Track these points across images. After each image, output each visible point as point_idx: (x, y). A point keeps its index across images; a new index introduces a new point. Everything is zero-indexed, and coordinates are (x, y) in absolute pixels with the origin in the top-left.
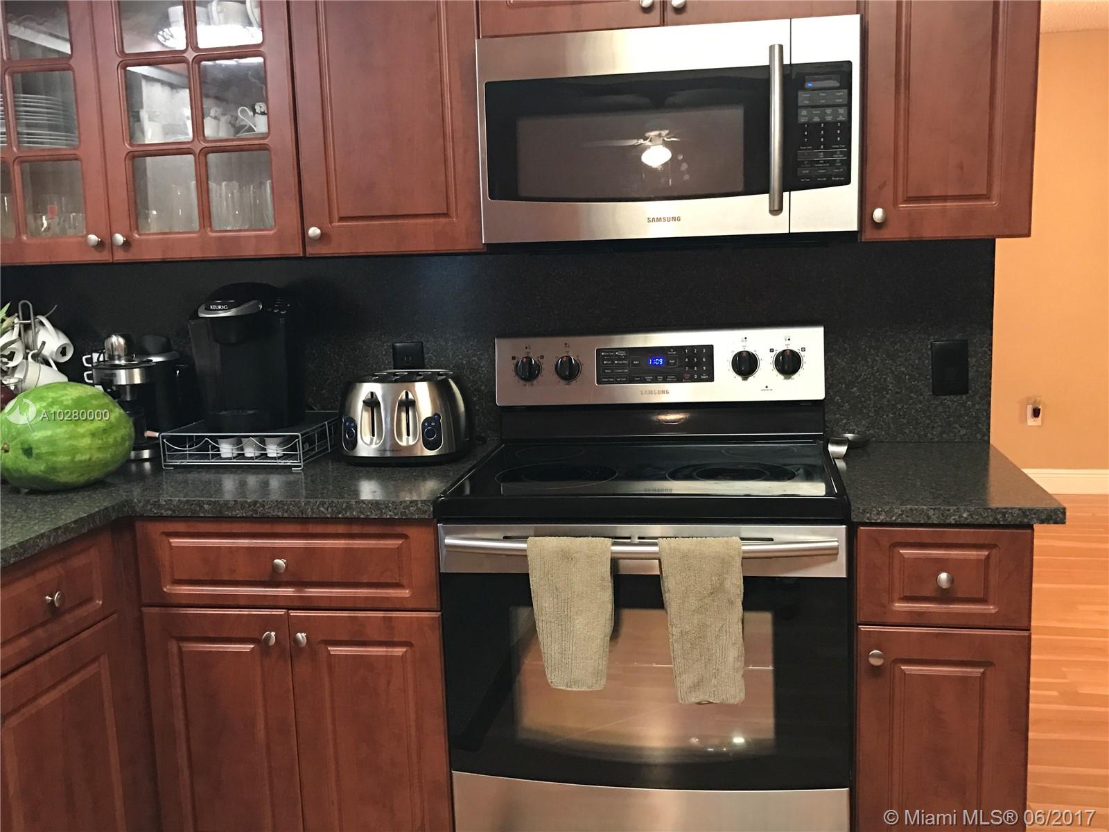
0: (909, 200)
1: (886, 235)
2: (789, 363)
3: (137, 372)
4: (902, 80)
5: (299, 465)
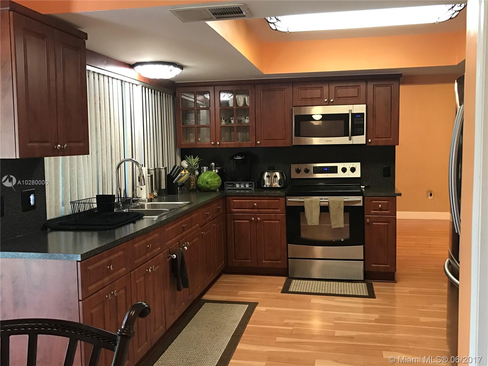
0: (376, 138)
1: (371, 144)
2: (353, 170)
3: (217, 170)
4: (374, 116)
5: (253, 189)
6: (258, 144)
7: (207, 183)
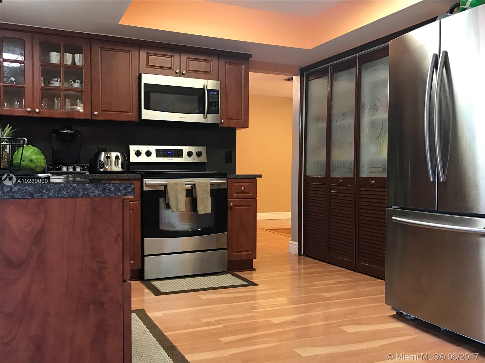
0: (228, 119)
1: (224, 125)
5: (88, 172)
6: (95, 115)
7: (31, 161)
